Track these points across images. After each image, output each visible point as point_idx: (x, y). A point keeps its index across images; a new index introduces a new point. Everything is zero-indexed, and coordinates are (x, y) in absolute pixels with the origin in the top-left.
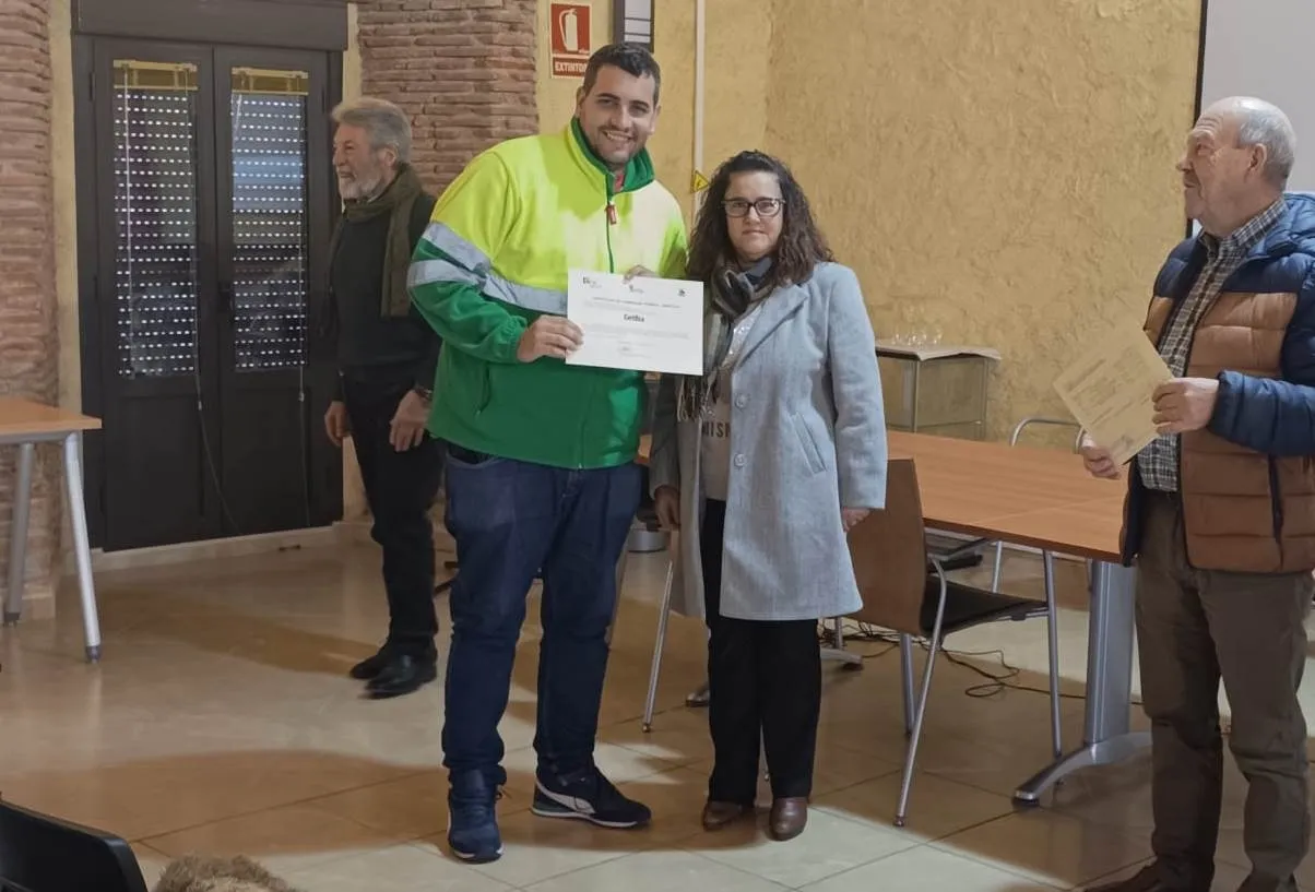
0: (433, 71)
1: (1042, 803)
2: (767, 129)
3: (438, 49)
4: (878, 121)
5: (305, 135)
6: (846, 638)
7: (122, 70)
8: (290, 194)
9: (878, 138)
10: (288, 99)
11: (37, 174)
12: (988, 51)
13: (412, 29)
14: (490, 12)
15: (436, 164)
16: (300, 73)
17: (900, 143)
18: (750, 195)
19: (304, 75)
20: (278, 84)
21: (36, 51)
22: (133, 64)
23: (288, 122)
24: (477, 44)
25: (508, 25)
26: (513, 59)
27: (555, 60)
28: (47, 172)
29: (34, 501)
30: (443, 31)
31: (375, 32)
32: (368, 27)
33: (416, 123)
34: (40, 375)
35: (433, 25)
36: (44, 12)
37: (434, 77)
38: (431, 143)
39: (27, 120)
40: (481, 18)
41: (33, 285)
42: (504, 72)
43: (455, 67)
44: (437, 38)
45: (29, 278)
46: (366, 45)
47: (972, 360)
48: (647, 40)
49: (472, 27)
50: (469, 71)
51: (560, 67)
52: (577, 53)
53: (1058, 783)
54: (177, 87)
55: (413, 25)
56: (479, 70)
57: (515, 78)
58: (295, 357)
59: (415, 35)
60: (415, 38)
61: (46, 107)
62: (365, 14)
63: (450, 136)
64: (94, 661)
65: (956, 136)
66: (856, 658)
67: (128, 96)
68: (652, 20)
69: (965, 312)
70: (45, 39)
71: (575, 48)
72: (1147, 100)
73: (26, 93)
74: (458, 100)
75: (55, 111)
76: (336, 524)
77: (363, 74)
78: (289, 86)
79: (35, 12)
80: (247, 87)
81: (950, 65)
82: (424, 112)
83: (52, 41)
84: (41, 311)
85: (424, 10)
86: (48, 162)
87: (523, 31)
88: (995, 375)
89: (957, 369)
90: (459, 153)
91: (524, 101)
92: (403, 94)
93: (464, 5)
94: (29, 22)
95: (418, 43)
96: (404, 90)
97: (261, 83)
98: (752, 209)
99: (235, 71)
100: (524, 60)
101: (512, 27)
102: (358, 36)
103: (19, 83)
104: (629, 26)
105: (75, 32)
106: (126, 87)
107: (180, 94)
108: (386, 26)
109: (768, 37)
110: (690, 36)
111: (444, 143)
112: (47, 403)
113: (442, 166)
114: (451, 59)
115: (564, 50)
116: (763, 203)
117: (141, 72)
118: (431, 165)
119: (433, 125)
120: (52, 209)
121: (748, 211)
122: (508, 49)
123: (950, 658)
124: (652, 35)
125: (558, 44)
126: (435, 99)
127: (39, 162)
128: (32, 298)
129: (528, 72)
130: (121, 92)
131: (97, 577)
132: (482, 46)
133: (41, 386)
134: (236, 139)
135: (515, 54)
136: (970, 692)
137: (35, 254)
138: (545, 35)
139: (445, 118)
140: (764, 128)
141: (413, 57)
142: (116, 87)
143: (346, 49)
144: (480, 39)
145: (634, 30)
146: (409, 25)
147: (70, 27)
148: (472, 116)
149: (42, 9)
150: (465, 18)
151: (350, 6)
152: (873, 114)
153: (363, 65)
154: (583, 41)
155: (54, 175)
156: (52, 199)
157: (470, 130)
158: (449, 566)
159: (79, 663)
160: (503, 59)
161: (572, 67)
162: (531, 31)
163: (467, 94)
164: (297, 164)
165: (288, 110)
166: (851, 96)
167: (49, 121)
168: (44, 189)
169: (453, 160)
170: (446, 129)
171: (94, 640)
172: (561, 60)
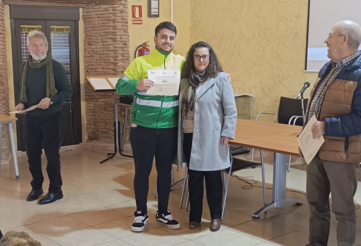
0: (102, 25)
1: (260, 218)
2: (190, 36)
3: (103, 19)
4: (220, 32)
5: (70, 43)
7: (23, 28)
8: (66, 58)
10: (65, 34)
11: (2, 55)
12: (249, 12)
13: (96, 14)
14: (116, 8)
15: (103, 49)
17: (226, 38)
18: (201, 54)
19: (69, 27)
20: (62, 30)
21: (1, 24)
22: (26, 26)
23: (65, 40)
24: (113, 17)
25: (120, 12)
26: (122, 21)
27: (133, 20)
28: (5, 55)
29: (3, 139)
30: (104, 14)
31: (87, 15)
32: (84, 14)
33: (98, 39)
34: (4, 107)
35: (101, 13)
36: (3, 14)
37: (102, 26)
38: (101, 44)
40: (114, 10)
41: (1, 84)
42: (120, 24)
43: (107, 23)
44: (103, 16)
46: (84, 18)
47: (247, 97)
48: (157, 14)
49: (111, 13)
50: (111, 24)
51: (134, 22)
52: (139, 18)
53: (266, 212)
55: (97, 13)
56: (113, 24)
57: (123, 25)
58: (69, 101)
60: (97, 16)
61: (4, 38)
62: (84, 10)
63: (106, 42)
64: (18, 179)
65: (241, 36)
67: (25, 35)
68: (159, 8)
69: (244, 84)
70: (3, 21)
71: (138, 17)
72: (294, 23)
74: (108, 32)
75: (7, 39)
76: (80, 144)
77: (84, 26)
78: (65, 31)
80: (54, 31)
81: (239, 16)
82: (100, 36)
83: (5, 22)
84: (4, 90)
85: (99, 8)
86: (5, 52)
87: (125, 13)
88: (253, 101)
89: (242, 99)
90: (109, 46)
91: (125, 32)
92: (94, 31)
93: (109, 7)
95: (97, 17)
96: (94, 30)
97: (58, 30)
98: (202, 58)
99: (51, 27)
100: (125, 21)
101: (122, 12)
102: (83, 16)
104: (153, 10)
105: (11, 18)
106: (24, 32)
108: (89, 13)
109: (190, 11)
110: (169, 12)
111: (105, 44)
112: (6, 114)
113: (104, 50)
114: (106, 21)
115: (135, 18)
116: (204, 56)
117: (28, 28)
118: (102, 50)
119: (102, 39)
120: (7, 65)
121: (200, 58)
122: (121, 18)
123: (239, 179)
124: (159, 12)
125: (134, 16)
126: (102, 32)
127: (2, 52)
128: (1, 87)
129: (126, 24)
131: (18, 158)
132: (114, 17)
133: (4, 110)
134: (52, 44)
135: (122, 19)
136: (243, 188)
137: (2, 76)
138: (130, 14)
139: (105, 37)
141: (96, 21)
142: (21, 32)
143: (79, 20)
144: (113, 16)
145: (154, 11)
146: (95, 13)
147: (9, 17)
148: (112, 36)
149: (2, 13)
150: (109, 10)
151: (80, 8)
152: (218, 31)
153: (84, 24)
154: (141, 15)
155: (7, 55)
156: (6, 62)
157: (111, 40)
158: (109, 154)
159: (14, 179)
160: (120, 21)
161: (138, 22)
162: (126, 13)
163: (110, 30)
164: (68, 50)
165: (65, 37)
166: (213, 26)
167: (5, 42)
168: (4, 59)
169: (107, 48)
170: (105, 40)
171: (17, 174)
172: (135, 20)
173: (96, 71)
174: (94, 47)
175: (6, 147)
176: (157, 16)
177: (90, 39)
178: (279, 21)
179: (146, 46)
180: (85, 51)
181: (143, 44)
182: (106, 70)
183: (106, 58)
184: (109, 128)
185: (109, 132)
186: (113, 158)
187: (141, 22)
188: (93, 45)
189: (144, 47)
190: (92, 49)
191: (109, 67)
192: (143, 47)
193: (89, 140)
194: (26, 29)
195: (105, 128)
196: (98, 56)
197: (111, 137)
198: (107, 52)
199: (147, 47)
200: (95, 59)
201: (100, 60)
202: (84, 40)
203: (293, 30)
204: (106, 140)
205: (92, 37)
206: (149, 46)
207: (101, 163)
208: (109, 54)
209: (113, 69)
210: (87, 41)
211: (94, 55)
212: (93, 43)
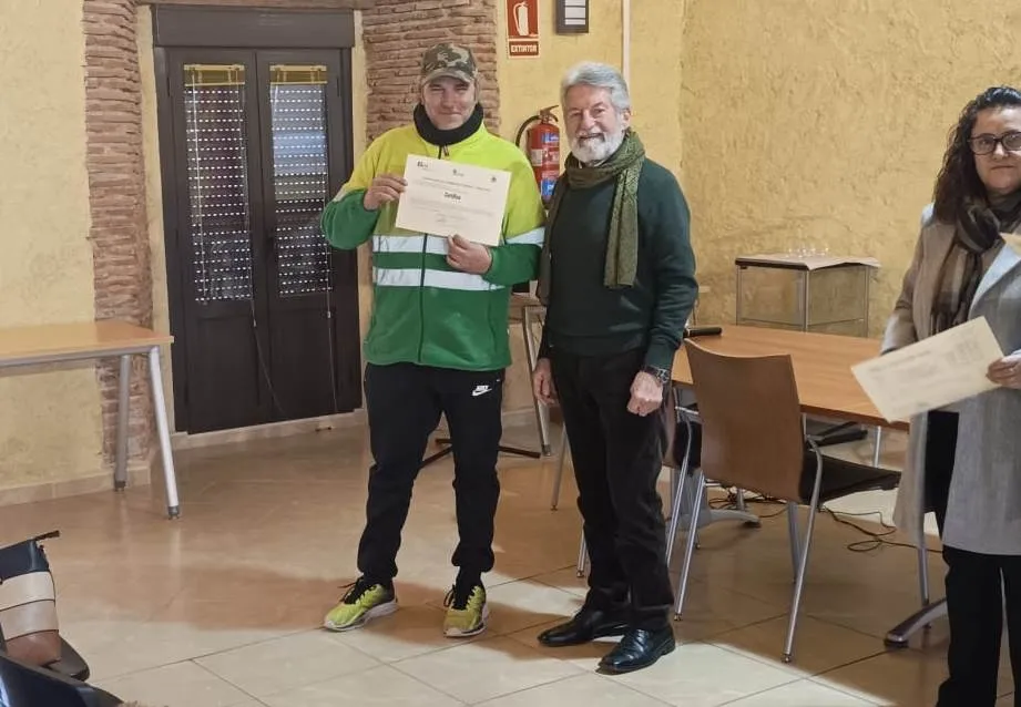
1: (910, 644)
2: (682, 87)
3: (422, 41)
4: (772, 74)
5: (325, 114)
6: (746, 501)
7: (190, 73)
8: (315, 160)
9: (773, 89)
10: (312, 87)
11: (129, 153)
12: (863, 8)
13: (402, 27)
14: (460, 9)
16: (320, 67)
17: (791, 92)
19: (324, 68)
20: (304, 76)
21: (125, 61)
22: (198, 67)
23: (312, 106)
24: (451, 36)
25: (474, 19)
26: (478, 45)
27: (511, 43)
28: (138, 152)
29: (132, 398)
30: (424, 27)
31: (375, 31)
32: (368, 28)
33: (407, 100)
34: (136, 303)
35: (418, 23)
36: (133, 32)
39: (120, 114)
40: (452, 15)
41: (128, 237)
44: (421, 33)
45: (125, 232)
46: (368, 41)
47: (855, 268)
48: (583, 22)
49: (447, 22)
51: (515, 49)
52: (527, 37)
53: (927, 627)
54: (230, 83)
55: (403, 24)
58: (324, 284)
59: (405, 31)
60: (405, 34)
61: (137, 104)
62: (367, 18)
64: (174, 518)
65: (838, 85)
66: (754, 517)
67: (195, 92)
68: (587, 7)
69: (848, 229)
70: (135, 52)
71: (527, 34)
72: (1003, 41)
73: (118, 93)
75: (143, 106)
76: (356, 410)
77: (368, 64)
78: (312, 78)
79: (123, 32)
80: (281, 81)
81: (832, 24)
82: (412, 92)
83: (139, 54)
84: (135, 255)
85: (410, 11)
86: (140, 144)
87: (486, 22)
88: (876, 279)
89: (842, 275)
91: (488, 78)
92: (398, 78)
93: (440, 5)
94: (120, 39)
95: (407, 38)
96: (397, 75)
97: (293, 77)
99: (273, 68)
100: (487, 46)
101: (477, 20)
102: (362, 35)
103: (113, 86)
104: (569, 12)
105: (156, 45)
106: (194, 85)
107: (233, 88)
108: (383, 26)
109: (681, 15)
110: (618, 18)
112: (142, 325)
115: (518, 35)
117: (204, 73)
120: (144, 180)
122: (475, 37)
123: (836, 519)
124: (587, 18)
125: (513, 31)
127: (130, 144)
128: (127, 247)
129: (491, 55)
130: (191, 89)
131: (175, 454)
132: (454, 36)
133: (136, 312)
134: (274, 120)
135: (479, 41)
136: (854, 547)
137: (130, 214)
138: (503, 25)
140: (679, 88)
141: (403, 48)
142: (187, 85)
143: (354, 46)
144: (453, 31)
145: (573, 15)
146: (399, 24)
147: (151, 41)
149: (130, 30)
150: (442, 16)
151: (355, 12)
152: (768, 70)
153: (368, 58)
154: (533, 28)
155: (144, 153)
156: (143, 172)
159: (165, 518)
161: (524, 48)
162: (492, 22)
164: (321, 137)
165: (313, 96)
167: (139, 114)
168: (137, 165)
171: (174, 502)
172: (517, 43)
175: (143, 421)
176: (583, 29)
177: (384, 101)
178: (955, 37)
179: (548, 119)
180: (370, 137)
181: (542, 112)
187: (534, 48)
188: (393, 119)
189: (542, 123)
192: (539, 122)
194: (200, 77)
199: (553, 122)
202: (366, 102)
203: (1000, 62)
205: (389, 96)
206: (557, 120)
210: (377, 106)
212: (392, 114)
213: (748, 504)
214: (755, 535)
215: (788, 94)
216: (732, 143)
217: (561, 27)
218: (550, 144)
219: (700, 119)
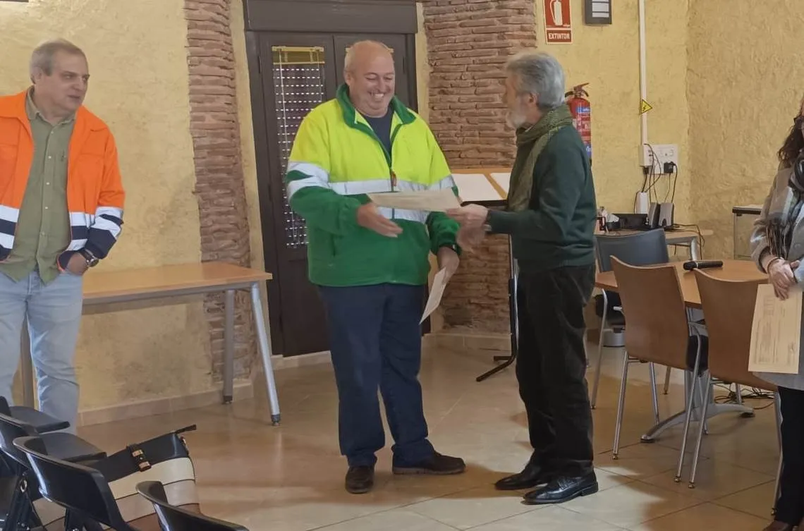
0: (472, 43)
2: (688, 70)
3: (474, 29)
4: (759, 60)
6: (743, 397)
7: (277, 53)
9: (760, 72)
11: (228, 121)
13: (457, 17)
14: (506, 4)
15: (476, 103)
17: (774, 74)
21: (222, 43)
22: (284, 49)
25: (516, 11)
26: (521, 33)
27: (548, 32)
28: (234, 120)
29: (237, 327)
30: (475, 17)
31: (434, 20)
32: (429, 17)
33: (463, 78)
34: (237, 247)
35: (469, 14)
36: (227, 18)
37: (473, 48)
38: (473, 90)
39: (220, 88)
40: (500, 7)
41: (229, 191)
42: (516, 41)
43: (486, 40)
44: (473, 22)
45: (226, 187)
46: (429, 29)
48: (607, 15)
49: (495, 13)
50: (494, 42)
51: (552, 36)
52: (562, 26)
54: (312, 62)
55: (459, 14)
56: (501, 42)
57: (525, 44)
59: (460, 20)
60: (459, 22)
61: (232, 79)
62: (427, 9)
63: (484, 85)
64: (277, 424)
66: (749, 410)
67: (282, 70)
68: (610, 3)
70: (229, 35)
71: (561, 24)
73: (217, 70)
74: (488, 61)
75: (238, 82)
76: (426, 335)
77: (428, 48)
79: (219, 18)
82: (467, 70)
83: (233, 37)
84: (235, 207)
85: (464, 4)
86: (235, 113)
87: (527, 14)
90: (491, 96)
92: (454, 59)
94: (217, 25)
95: (461, 26)
96: (454, 57)
100: (529, 33)
101: (520, 11)
102: (424, 23)
103: (212, 64)
104: (595, 7)
105: (247, 30)
106: (281, 63)
107: (314, 66)
108: (441, 16)
109: (686, 11)
110: (635, 11)
111: (481, 89)
112: (241, 265)
113: (480, 104)
114: (483, 35)
115: (554, 25)
117: (290, 53)
118: (474, 104)
119: (473, 78)
120: (239, 144)
122: (518, 26)
124: (610, 12)
125: (550, 21)
126: (474, 61)
127: (228, 113)
128: (229, 200)
129: (532, 41)
130: (278, 66)
131: (276, 373)
132: (502, 25)
133: (238, 254)
135: (523, 29)
137: (229, 172)
138: (541, 16)
139: (480, 73)
140: (685, 70)
141: (459, 35)
142: (274, 64)
143: (417, 32)
144: (499, 20)
145: (599, 9)
146: (455, 14)
147: (243, 28)
148: (498, 71)
149: (225, 17)
150: (489, 8)
151: (418, 4)
152: (755, 56)
153: (428, 42)
154: (566, 19)
155: (239, 121)
156: (239, 137)
157: (496, 81)
158: (497, 359)
159: (269, 424)
160: (515, 33)
161: (560, 36)
162: (532, 14)
163: (494, 57)
166: (742, 44)
167: (234, 88)
168: (233, 131)
169: (487, 100)
170: (481, 81)
171: (276, 411)
172: (552, 32)
173: (460, 157)
174: (455, 98)
175: (245, 346)
176: (608, 21)
177: (444, 78)
179: (581, 94)
180: (433, 108)
181: (575, 89)
182: (484, 155)
183: (484, 124)
184: (496, 296)
185: (496, 304)
186: (508, 367)
187: (567, 36)
188: (452, 93)
189: (576, 97)
190: (448, 104)
191: (493, 146)
192: (573, 96)
193: (448, 325)
194: (286, 57)
195: (487, 295)
196: (464, 119)
197: (501, 319)
198: (487, 110)
199: (584, 97)
200: (458, 126)
201: (469, 129)
202: (428, 79)
204: (489, 324)
205: (447, 74)
206: (587, 95)
207: (479, 380)
208: (491, 115)
209: (501, 152)
210: (437, 83)
211: (455, 118)
212: (450, 89)
213: (744, 400)
214: (750, 423)
215: (771, 76)
216: (728, 116)
217: (589, 19)
218: (582, 115)
219: (703, 96)
